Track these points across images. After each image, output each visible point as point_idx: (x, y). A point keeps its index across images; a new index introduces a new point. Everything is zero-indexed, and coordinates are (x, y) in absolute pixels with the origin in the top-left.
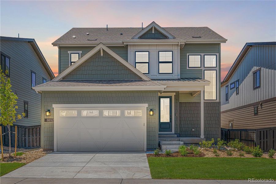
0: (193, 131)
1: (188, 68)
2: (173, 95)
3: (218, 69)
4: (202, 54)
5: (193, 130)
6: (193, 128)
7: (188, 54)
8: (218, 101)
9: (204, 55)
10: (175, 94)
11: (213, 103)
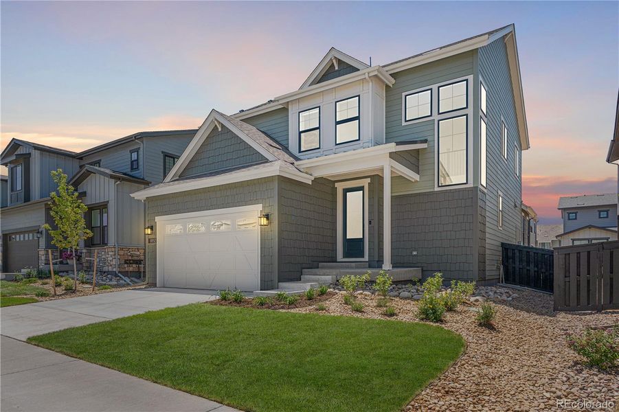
0: (415, 255)
1: (404, 124)
2: (365, 183)
3: (470, 111)
4: (435, 87)
5: (415, 253)
6: (415, 251)
7: (404, 94)
8: (471, 185)
9: (439, 87)
10: (369, 180)
11: (459, 190)
